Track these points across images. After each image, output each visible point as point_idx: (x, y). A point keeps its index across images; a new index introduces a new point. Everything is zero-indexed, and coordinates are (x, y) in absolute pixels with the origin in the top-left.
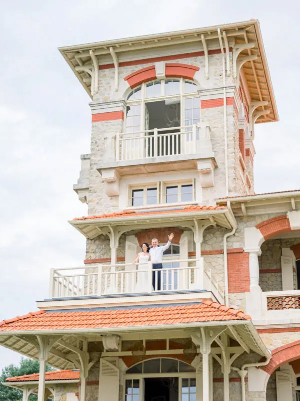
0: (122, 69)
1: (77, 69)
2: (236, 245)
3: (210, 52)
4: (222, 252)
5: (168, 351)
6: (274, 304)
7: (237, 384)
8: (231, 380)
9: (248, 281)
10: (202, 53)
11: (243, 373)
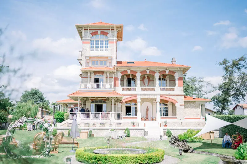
0: (90, 31)
1: (78, 29)
2: (116, 76)
3: (111, 30)
4: (113, 77)
5: (101, 99)
6: (123, 89)
7: (115, 106)
8: (114, 105)
9: (118, 84)
10: (109, 30)
11: (117, 104)
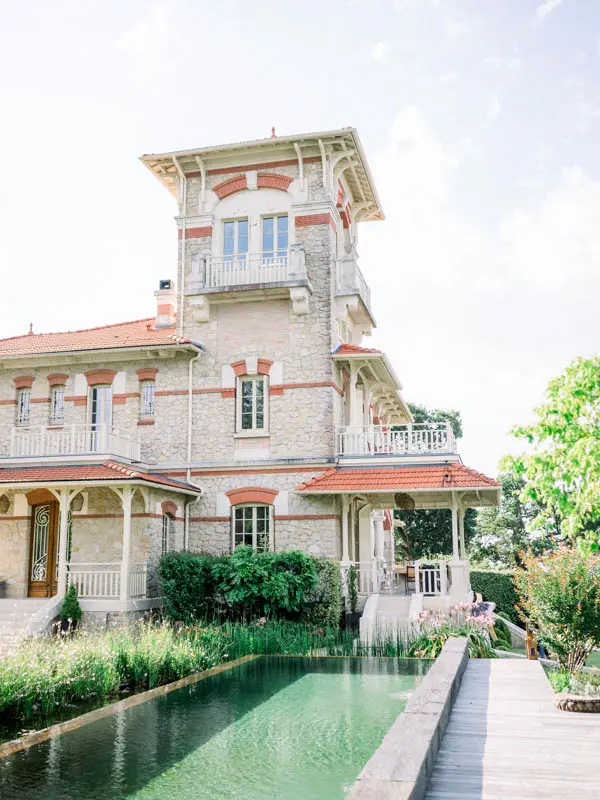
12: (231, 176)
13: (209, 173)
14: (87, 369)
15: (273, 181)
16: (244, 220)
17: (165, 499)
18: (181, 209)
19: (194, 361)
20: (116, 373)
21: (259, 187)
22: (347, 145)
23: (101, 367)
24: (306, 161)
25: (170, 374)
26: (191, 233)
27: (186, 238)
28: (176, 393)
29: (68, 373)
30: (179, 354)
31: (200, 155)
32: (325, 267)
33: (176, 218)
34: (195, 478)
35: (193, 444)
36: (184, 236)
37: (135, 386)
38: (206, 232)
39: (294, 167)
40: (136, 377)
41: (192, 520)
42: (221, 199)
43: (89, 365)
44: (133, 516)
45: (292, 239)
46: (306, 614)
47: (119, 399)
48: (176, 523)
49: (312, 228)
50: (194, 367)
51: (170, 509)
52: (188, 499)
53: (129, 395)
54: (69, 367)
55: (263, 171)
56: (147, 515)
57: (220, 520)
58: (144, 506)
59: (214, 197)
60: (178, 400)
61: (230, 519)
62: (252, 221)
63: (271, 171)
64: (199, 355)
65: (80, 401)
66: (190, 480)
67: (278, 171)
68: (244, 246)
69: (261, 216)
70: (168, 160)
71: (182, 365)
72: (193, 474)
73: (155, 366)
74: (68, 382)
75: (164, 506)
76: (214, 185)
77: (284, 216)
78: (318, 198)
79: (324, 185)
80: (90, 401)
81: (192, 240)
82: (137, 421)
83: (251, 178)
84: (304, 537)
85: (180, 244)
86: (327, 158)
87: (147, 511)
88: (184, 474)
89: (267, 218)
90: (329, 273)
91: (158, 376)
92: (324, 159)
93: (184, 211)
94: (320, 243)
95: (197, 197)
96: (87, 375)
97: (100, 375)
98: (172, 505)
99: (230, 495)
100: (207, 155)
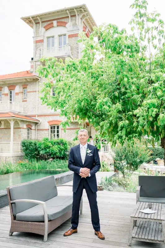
12: (49, 23)
13: (43, 22)
14: (8, 85)
15: (62, 24)
16: (53, 37)
17: (27, 123)
18: (34, 34)
19: (38, 82)
20: (16, 86)
21: (58, 26)
22: (84, 11)
23: (12, 84)
24: (72, 16)
25: (32, 86)
26: (37, 42)
27: (36, 43)
28: (33, 92)
29: (2, 86)
30: (34, 79)
31: (39, 16)
32: (77, 51)
33: (33, 37)
34: (39, 117)
35: (38, 107)
36: (35, 43)
37: (21, 90)
38: (42, 41)
39: (68, 19)
40: (22, 87)
41: (38, 130)
42: (46, 30)
43: (8, 84)
44: (14, 128)
45: (67, 42)
46: (67, 157)
47: (17, 94)
48: (32, 131)
49: (73, 38)
50: (38, 83)
51: (30, 127)
52: (36, 124)
53: (20, 93)
54: (3, 85)
55: (58, 20)
56: (20, 128)
57: (46, 130)
58: (19, 125)
59: (44, 30)
60: (34, 94)
61: (49, 130)
62: (55, 37)
63: (61, 20)
64: (39, 80)
65: (7, 95)
66: (37, 118)
67: (63, 20)
68: (53, 45)
69: (59, 35)
70: (29, 18)
71: (35, 83)
72: (38, 116)
73: (27, 83)
74: (3, 89)
75: (27, 125)
76: (44, 26)
77: (65, 35)
78: (75, 28)
79: (77, 24)
80: (9, 95)
81: (38, 44)
82: (22, 100)
83: (55, 23)
84: (70, 135)
85: (34, 45)
86: (78, 15)
87: (20, 127)
88: (35, 116)
89: (60, 36)
90: (78, 53)
91: (28, 87)
92: (77, 15)
93: (35, 35)
94: (76, 43)
95: (39, 30)
96: (8, 87)
97: (11, 87)
98: (30, 125)
99: (48, 122)
100: (41, 16)
